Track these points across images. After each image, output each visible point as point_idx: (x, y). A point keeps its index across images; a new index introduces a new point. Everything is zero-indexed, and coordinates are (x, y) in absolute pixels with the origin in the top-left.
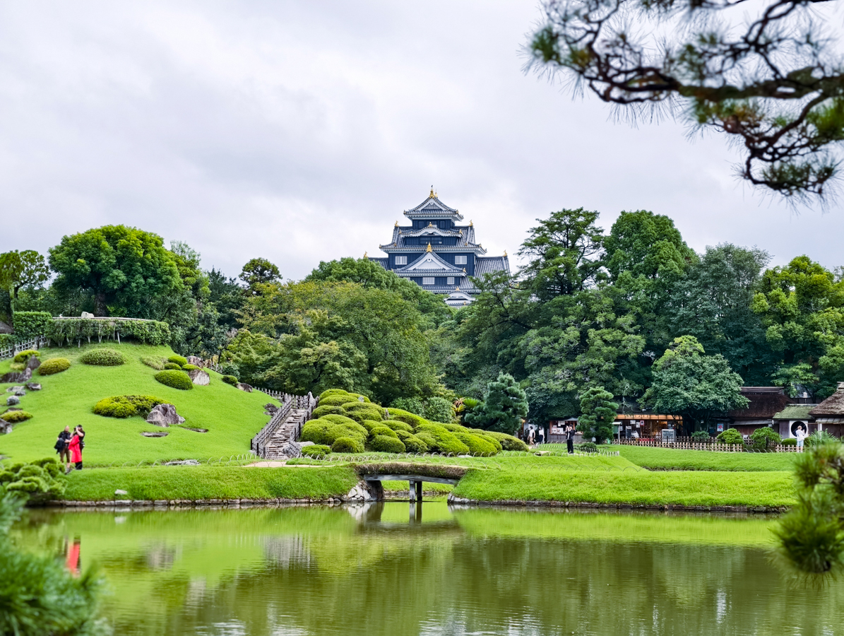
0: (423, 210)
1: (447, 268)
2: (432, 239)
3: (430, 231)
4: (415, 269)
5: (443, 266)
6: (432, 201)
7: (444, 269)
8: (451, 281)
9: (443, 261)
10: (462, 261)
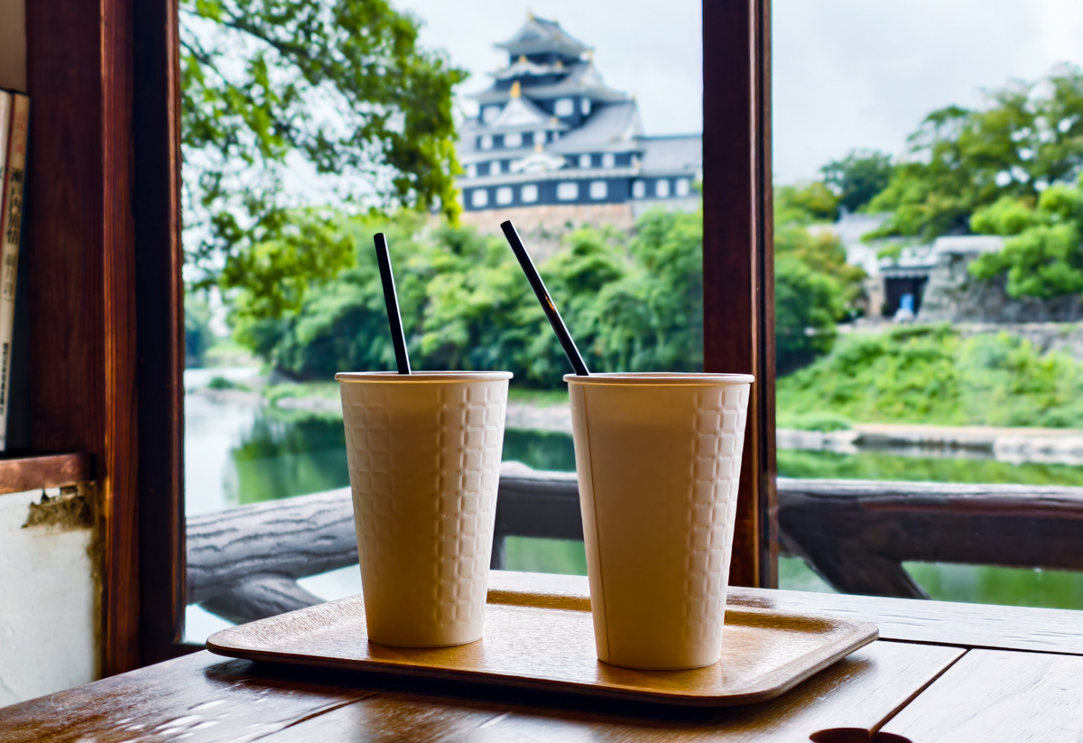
1: (537, 120)
3: (523, 68)
4: (499, 125)
5: (533, 118)
7: (533, 122)
8: (540, 139)
9: (534, 110)
10: (565, 108)
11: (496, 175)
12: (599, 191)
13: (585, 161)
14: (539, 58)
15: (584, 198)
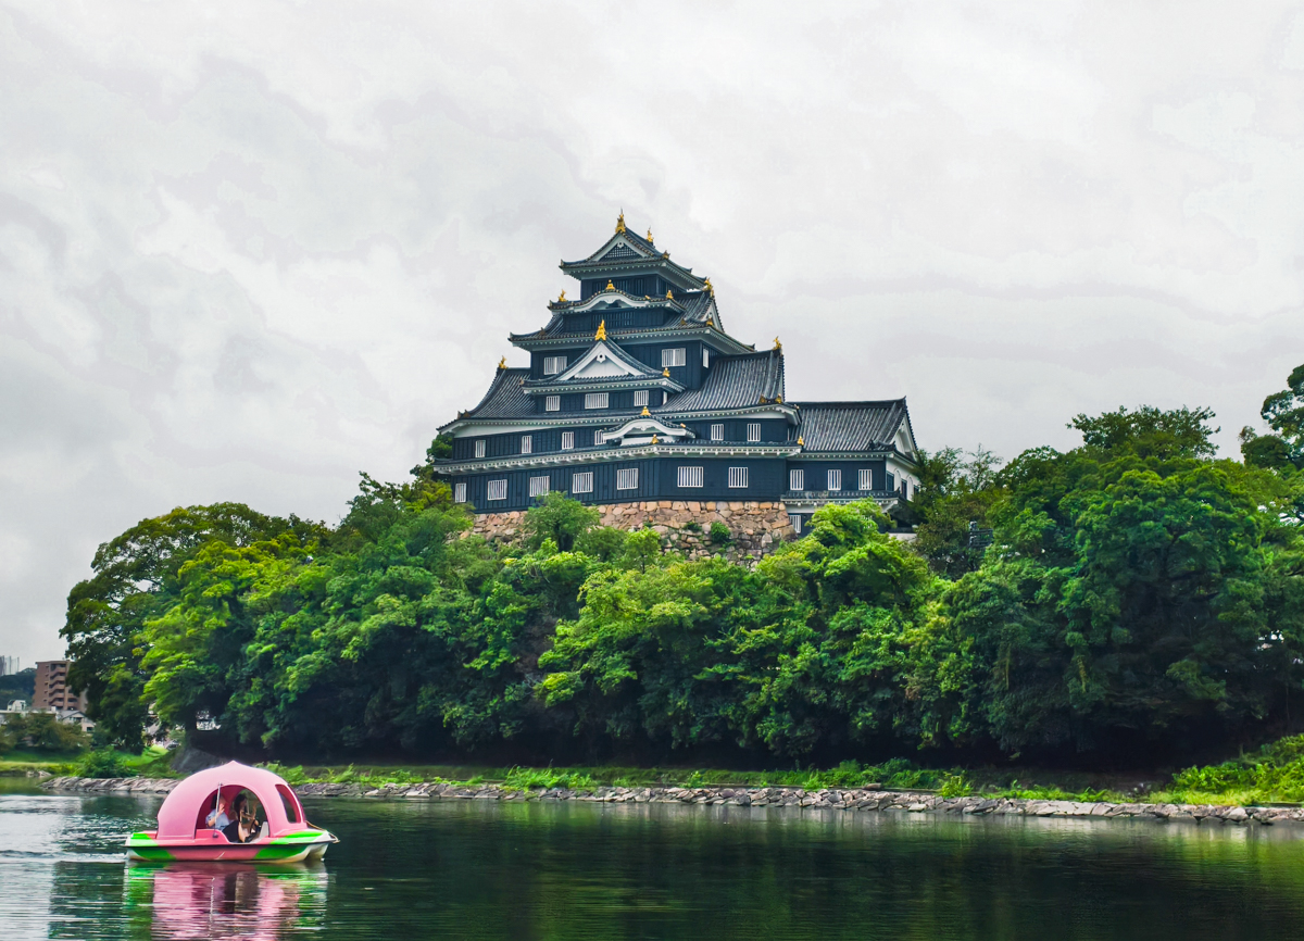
0: (603, 259)
1: (636, 373)
2: (614, 316)
3: (610, 299)
4: (573, 378)
5: (628, 369)
6: (621, 241)
7: (630, 375)
8: (641, 399)
9: (630, 358)
10: (675, 358)
11: (568, 452)
12: (738, 479)
13: (716, 434)
14: (634, 286)
15: (715, 490)
